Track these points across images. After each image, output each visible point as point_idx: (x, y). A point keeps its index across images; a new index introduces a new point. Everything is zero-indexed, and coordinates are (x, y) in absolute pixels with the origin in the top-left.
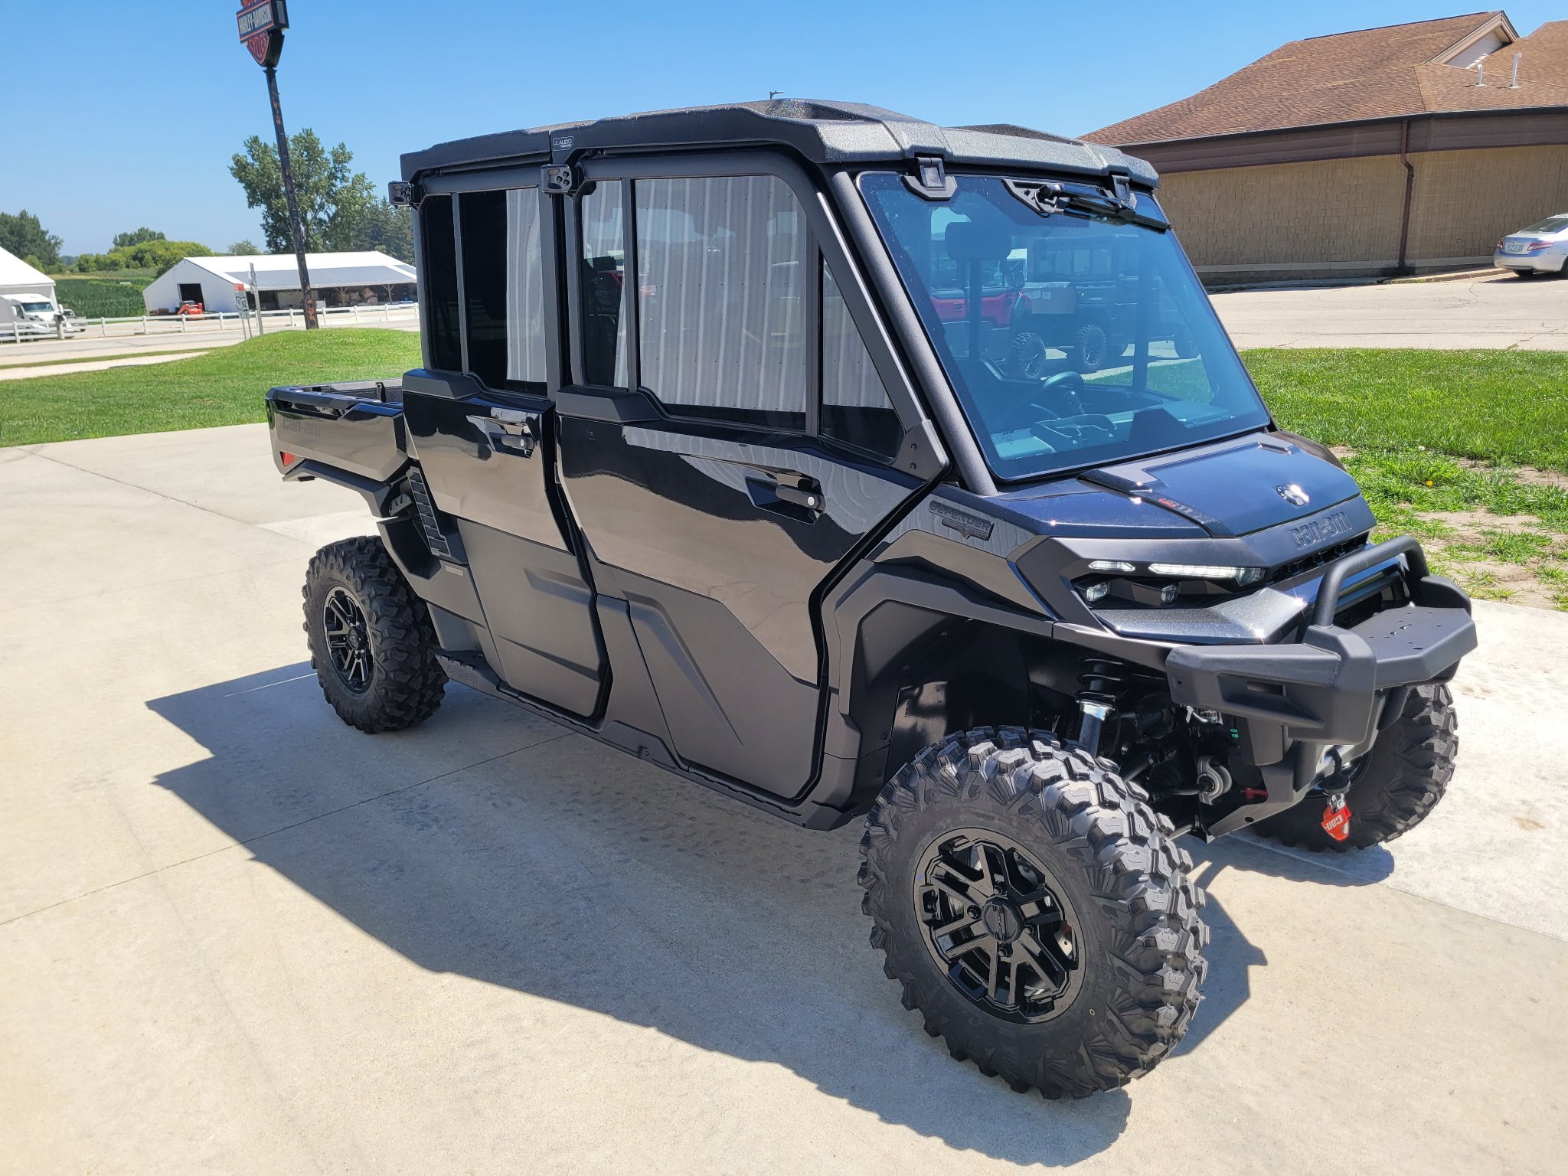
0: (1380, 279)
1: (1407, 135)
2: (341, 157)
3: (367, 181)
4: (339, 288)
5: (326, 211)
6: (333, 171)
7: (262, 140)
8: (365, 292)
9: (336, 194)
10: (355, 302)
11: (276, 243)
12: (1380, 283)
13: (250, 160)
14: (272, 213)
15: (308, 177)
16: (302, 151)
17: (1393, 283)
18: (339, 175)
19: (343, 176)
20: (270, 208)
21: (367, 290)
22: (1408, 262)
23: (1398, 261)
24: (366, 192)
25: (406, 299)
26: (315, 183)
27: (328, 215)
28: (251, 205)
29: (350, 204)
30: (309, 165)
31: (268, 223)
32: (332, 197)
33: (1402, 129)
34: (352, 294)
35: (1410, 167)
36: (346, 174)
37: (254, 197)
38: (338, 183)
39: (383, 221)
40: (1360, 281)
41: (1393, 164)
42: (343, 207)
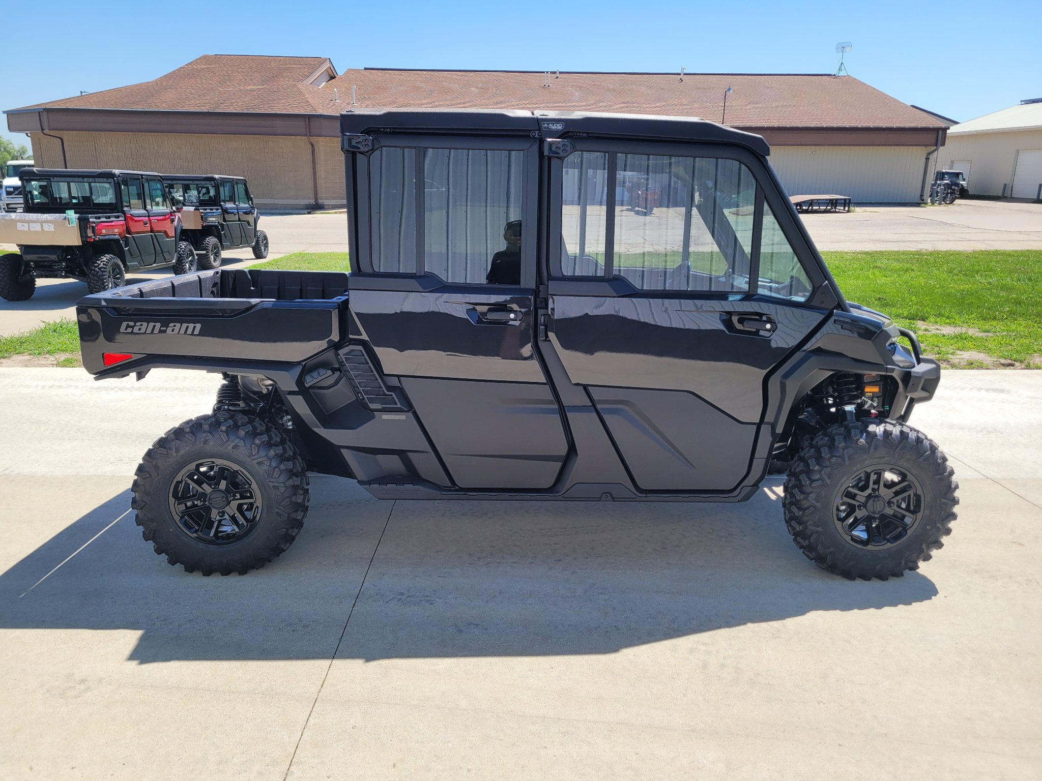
0: (309, 211)
1: (309, 125)
12: (309, 213)
17: (317, 213)
22: (320, 201)
23: (314, 200)
33: (305, 122)
35: (313, 146)
40: (297, 212)
41: (302, 141)
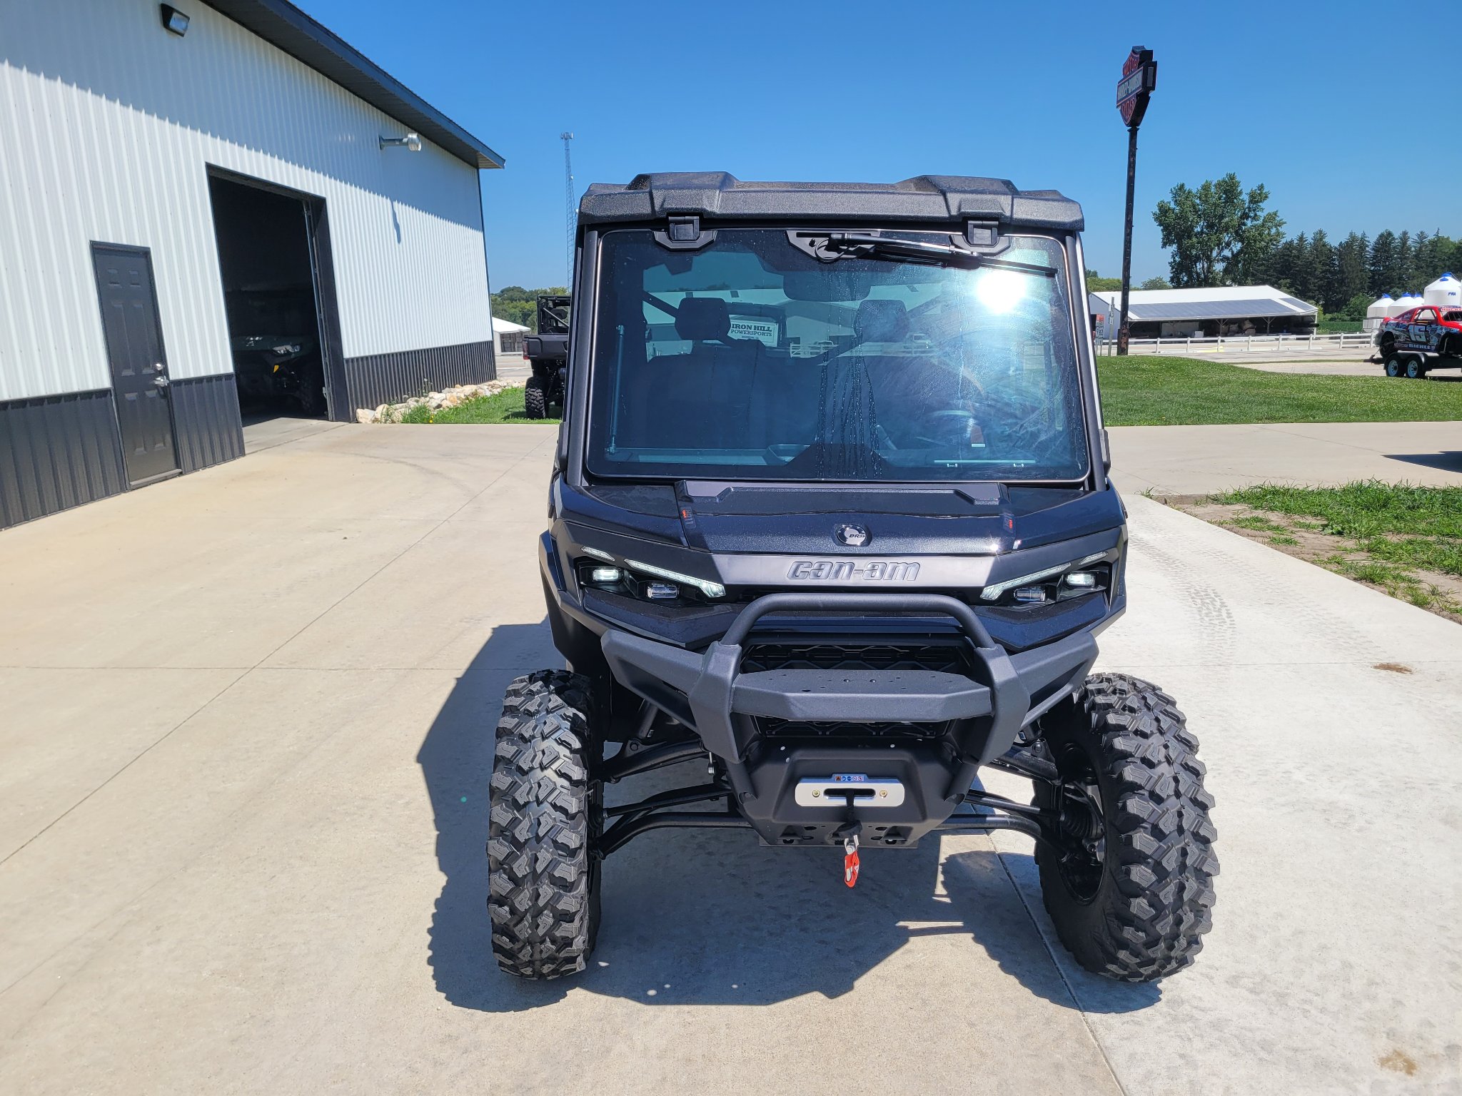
2: (1258, 197)
3: (1278, 219)
4: (1219, 320)
5: (1231, 249)
6: (1247, 211)
7: (1187, 188)
8: (1244, 324)
9: (1244, 232)
10: (1232, 333)
11: (1178, 279)
13: (1172, 205)
14: (1182, 252)
15: (1222, 217)
16: (1221, 194)
18: (1252, 214)
19: (1256, 215)
20: (1179, 248)
21: (1247, 322)
24: (1275, 229)
25: (1285, 331)
26: (1227, 223)
27: (1233, 252)
28: (1164, 245)
29: (1255, 241)
30: (1225, 207)
31: (1175, 261)
32: (1239, 236)
34: (1231, 326)
36: (1258, 213)
37: (1168, 238)
38: (1249, 223)
39: (1295, 256)
42: (1249, 244)
